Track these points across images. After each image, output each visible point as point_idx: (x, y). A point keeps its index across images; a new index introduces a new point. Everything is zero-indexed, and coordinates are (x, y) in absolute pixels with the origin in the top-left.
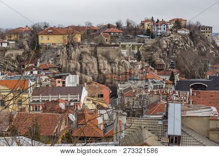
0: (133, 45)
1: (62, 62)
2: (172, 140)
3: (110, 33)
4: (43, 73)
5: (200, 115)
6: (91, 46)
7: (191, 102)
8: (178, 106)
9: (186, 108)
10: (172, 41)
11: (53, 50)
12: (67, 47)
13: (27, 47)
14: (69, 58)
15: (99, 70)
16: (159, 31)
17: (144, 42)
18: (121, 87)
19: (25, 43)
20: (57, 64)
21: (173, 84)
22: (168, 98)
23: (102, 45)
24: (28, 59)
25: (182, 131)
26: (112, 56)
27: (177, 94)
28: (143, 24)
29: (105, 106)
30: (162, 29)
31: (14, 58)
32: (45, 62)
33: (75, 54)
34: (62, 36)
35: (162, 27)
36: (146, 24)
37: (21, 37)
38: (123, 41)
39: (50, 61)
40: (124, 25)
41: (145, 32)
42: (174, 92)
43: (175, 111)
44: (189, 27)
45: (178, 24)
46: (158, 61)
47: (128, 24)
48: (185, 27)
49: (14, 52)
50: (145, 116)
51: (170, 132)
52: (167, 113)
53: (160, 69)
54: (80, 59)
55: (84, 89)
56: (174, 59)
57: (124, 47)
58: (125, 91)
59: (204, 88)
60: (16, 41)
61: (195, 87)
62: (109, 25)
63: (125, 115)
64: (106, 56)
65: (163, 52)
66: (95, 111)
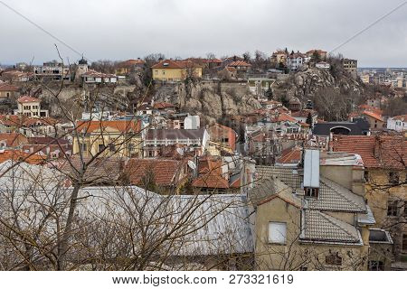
0: (263, 82)
1: (180, 100)
2: (309, 192)
3: (236, 67)
4: (158, 113)
5: (342, 163)
6: (214, 81)
7: (331, 149)
8: (316, 153)
9: (326, 155)
10: (309, 77)
11: (169, 87)
12: (186, 82)
13: (139, 82)
14: (188, 96)
15: (223, 110)
16: (294, 65)
17: (276, 78)
18: (248, 130)
19: (137, 77)
20: (175, 102)
21: (311, 127)
22: (304, 143)
23: (226, 80)
24: (140, 97)
25: (320, 181)
26: (238, 93)
27: (315, 139)
28: (274, 56)
29: (230, 151)
30: (297, 63)
31: (124, 95)
32: (161, 100)
33: (195, 90)
34: (179, 70)
35: (298, 60)
36: (279, 56)
37: (132, 71)
38: (251, 76)
39: (167, 100)
40: (253, 57)
41: (278, 66)
42: (311, 137)
43: (312, 159)
44: (330, 60)
45: (316, 56)
46: (293, 100)
47: (258, 56)
48: (325, 61)
49: (125, 89)
50: (277, 164)
51: (306, 183)
52: (303, 160)
53: (295, 109)
54: (201, 97)
55: (206, 132)
56: (311, 98)
57: (252, 83)
58: (254, 134)
59: (346, 132)
60: (127, 76)
61: (336, 131)
62: (235, 57)
63: (253, 163)
64: (231, 94)
65: (298, 90)
66: (219, 158)
